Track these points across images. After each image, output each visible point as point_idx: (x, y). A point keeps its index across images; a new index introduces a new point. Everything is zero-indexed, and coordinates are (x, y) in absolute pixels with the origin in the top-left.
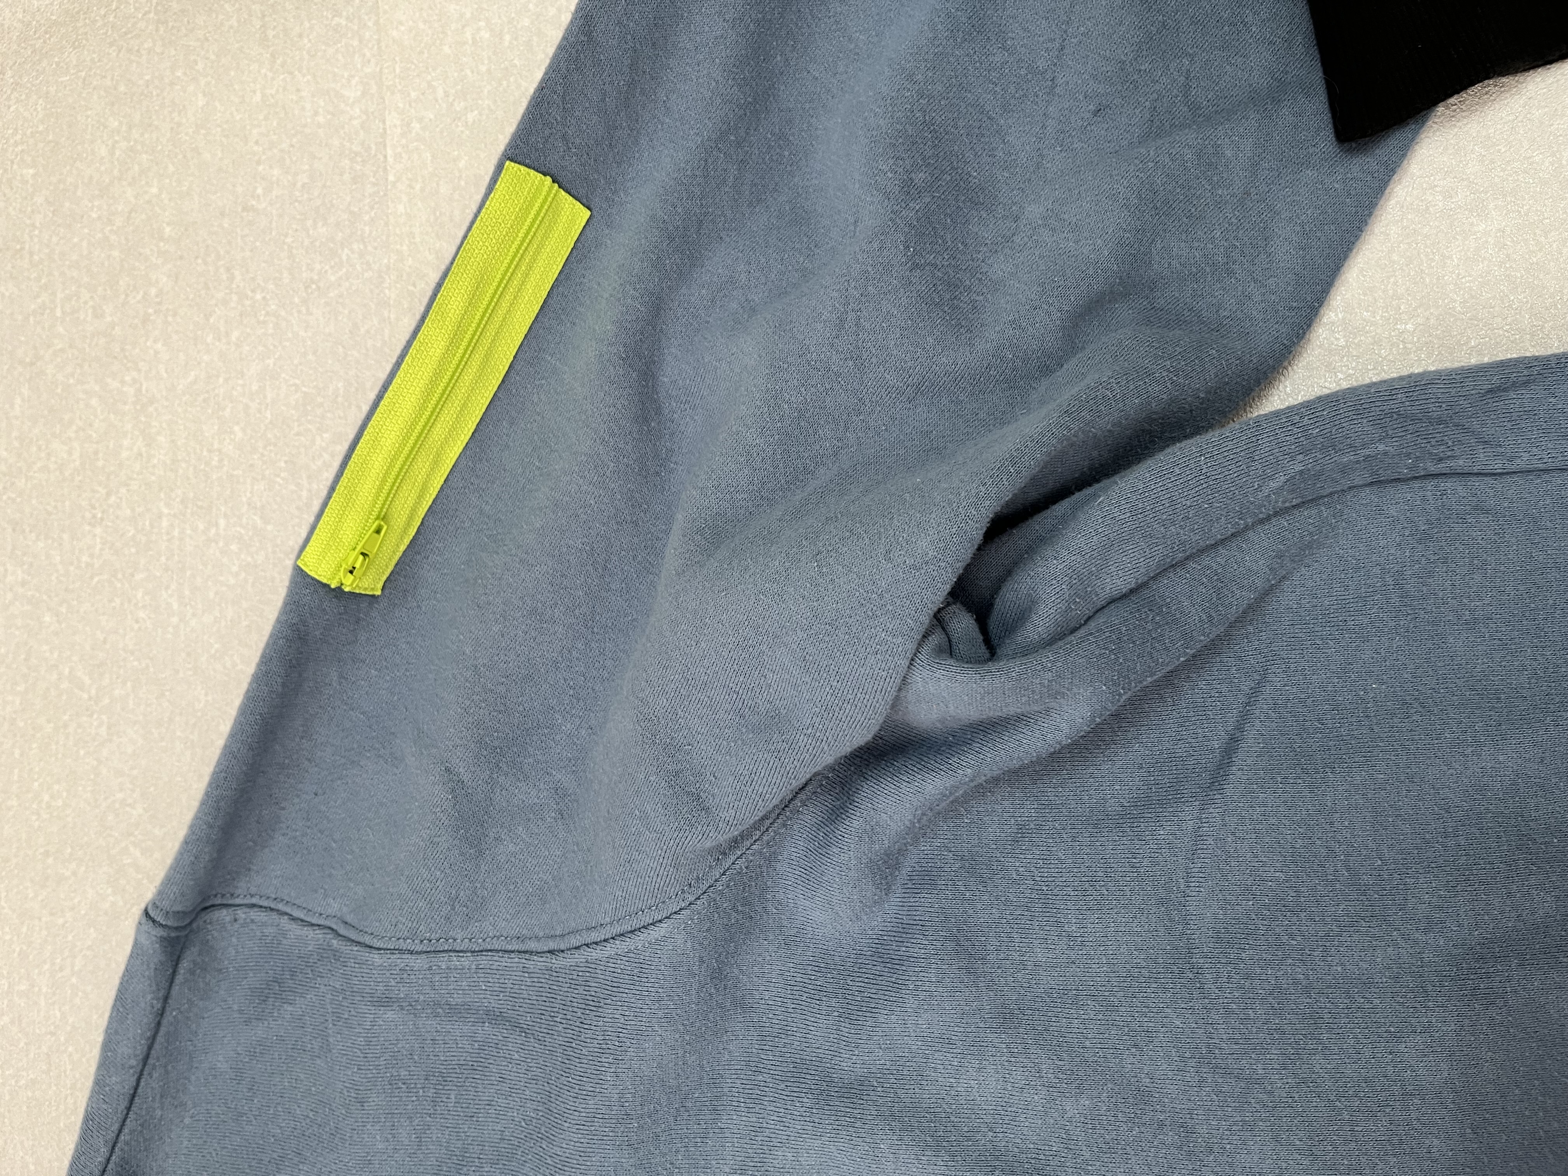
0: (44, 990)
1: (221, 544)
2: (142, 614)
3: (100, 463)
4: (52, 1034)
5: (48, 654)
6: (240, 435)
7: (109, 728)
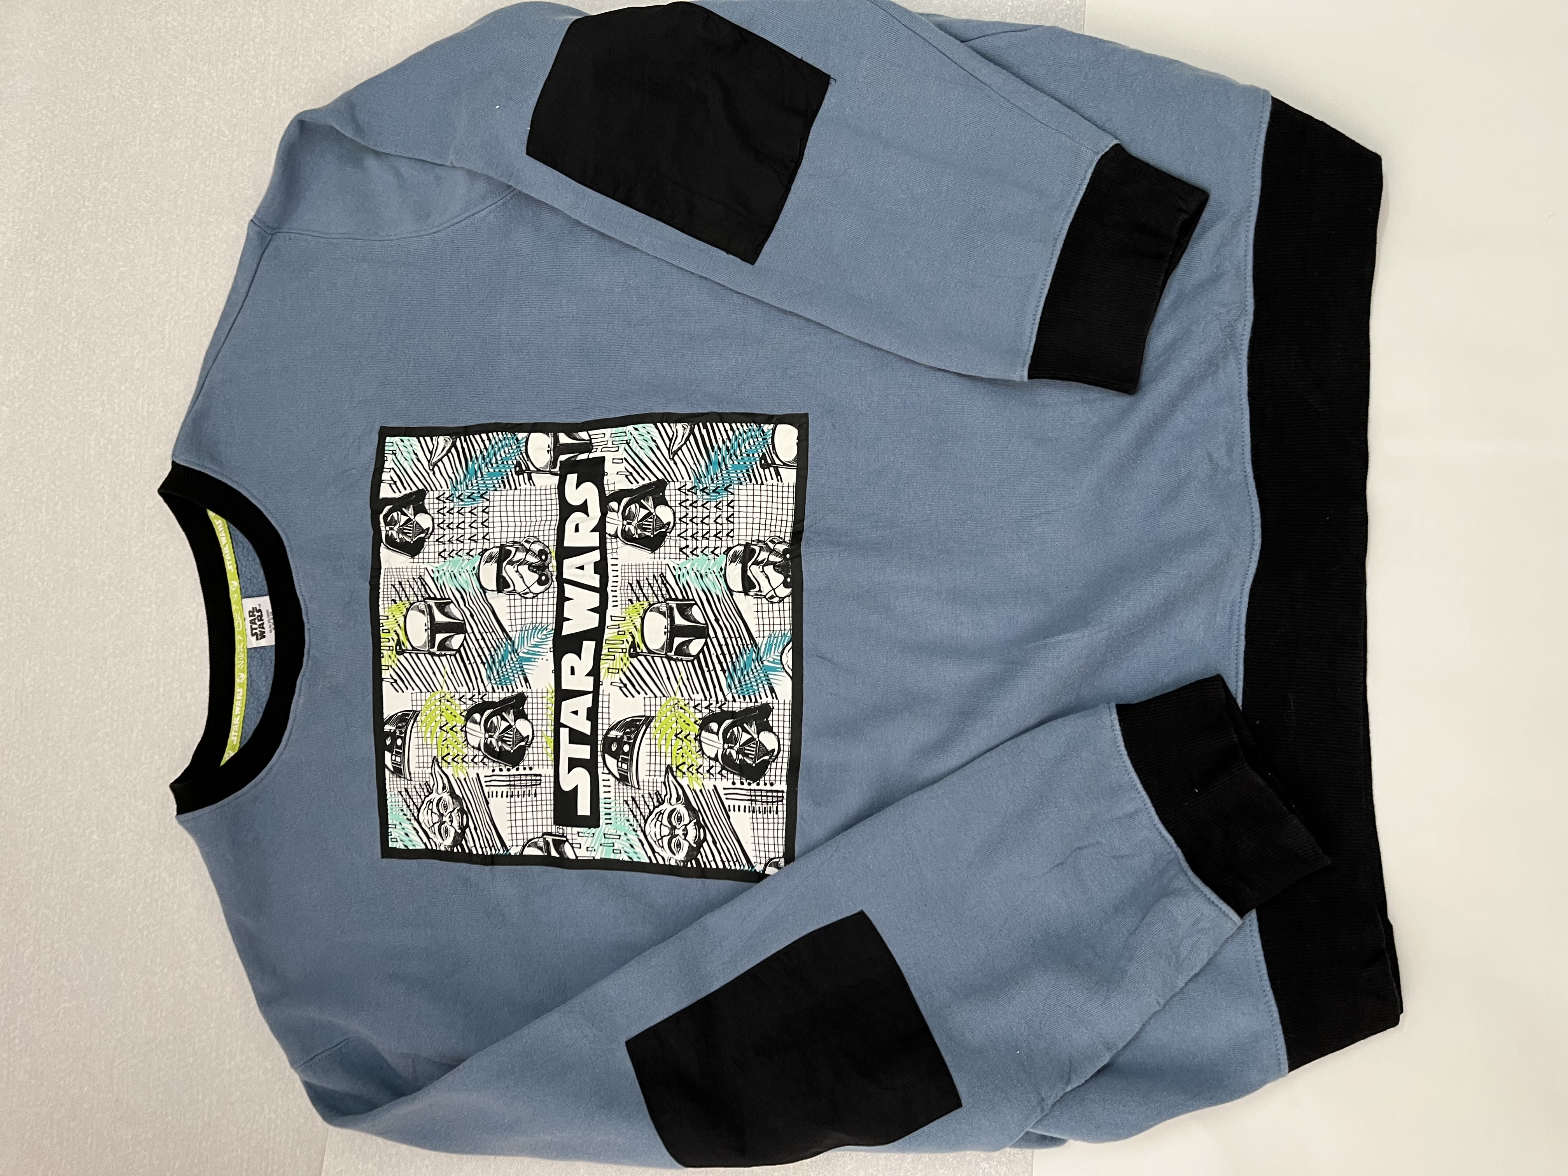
0: (197, 273)
1: (300, 68)
2: (257, 101)
3: (240, 29)
4: (199, 293)
5: (207, 120)
6: (312, 18)
7: (237, 154)
